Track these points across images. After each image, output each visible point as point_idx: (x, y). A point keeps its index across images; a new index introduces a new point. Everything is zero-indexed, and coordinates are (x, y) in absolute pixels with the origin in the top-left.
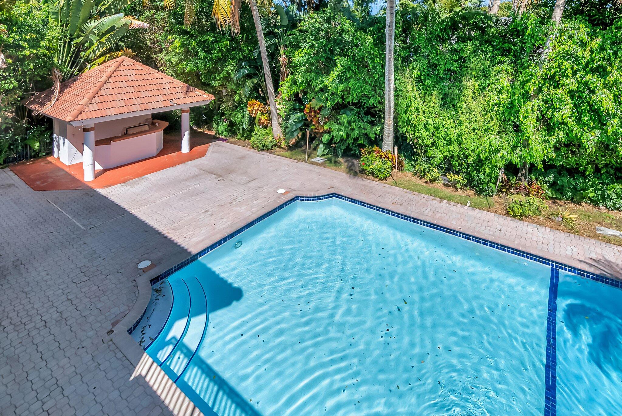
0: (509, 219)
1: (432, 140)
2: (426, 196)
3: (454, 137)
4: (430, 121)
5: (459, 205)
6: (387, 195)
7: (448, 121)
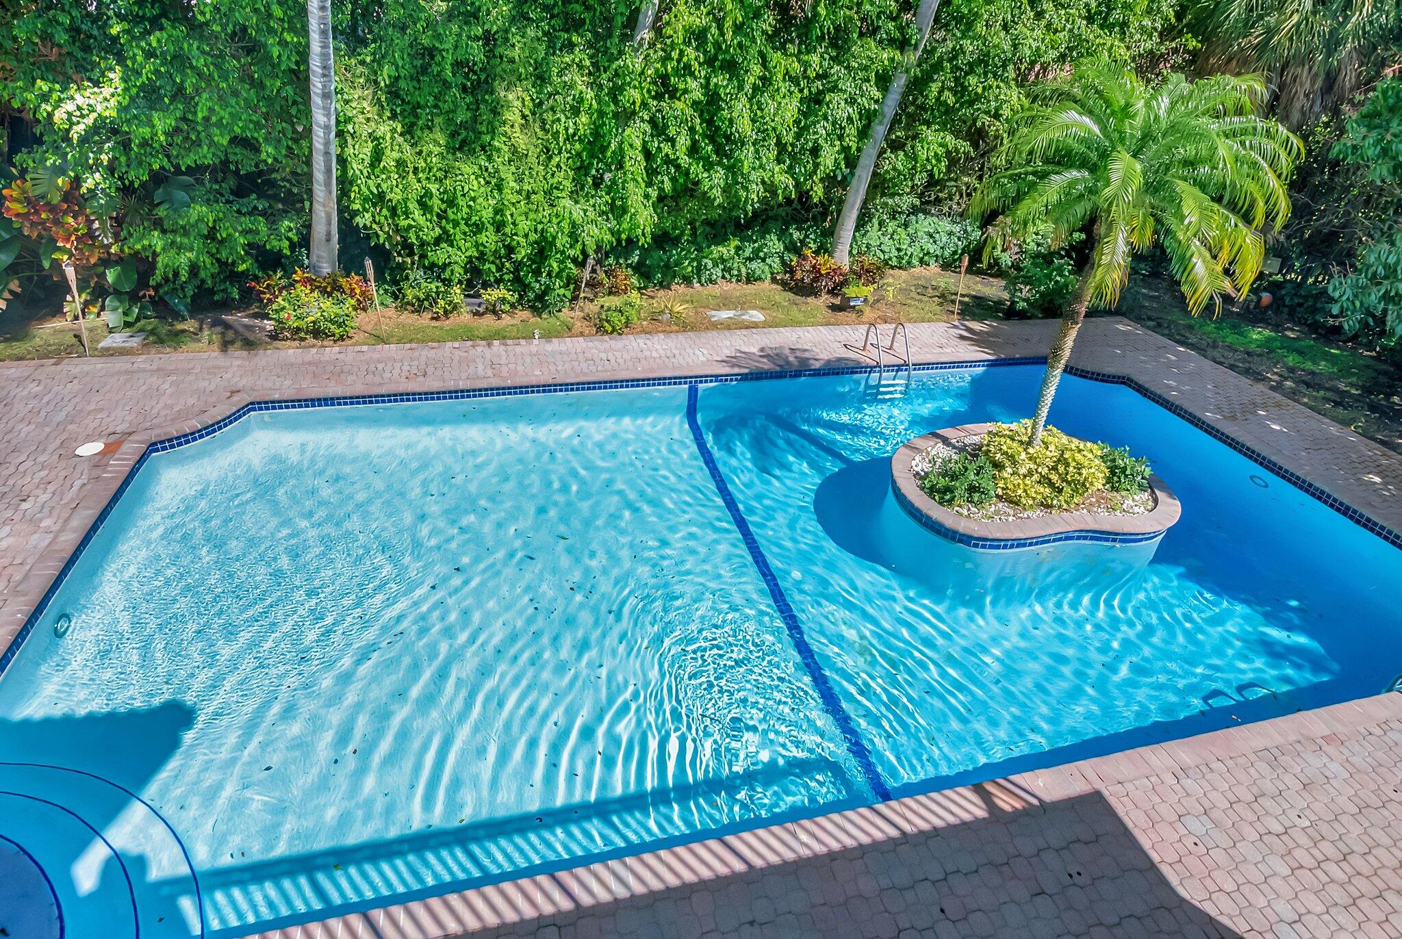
0: (606, 338)
1: (438, 231)
2: (456, 344)
3: (487, 214)
4: (433, 188)
5: (523, 342)
6: (380, 366)
7: (475, 183)
